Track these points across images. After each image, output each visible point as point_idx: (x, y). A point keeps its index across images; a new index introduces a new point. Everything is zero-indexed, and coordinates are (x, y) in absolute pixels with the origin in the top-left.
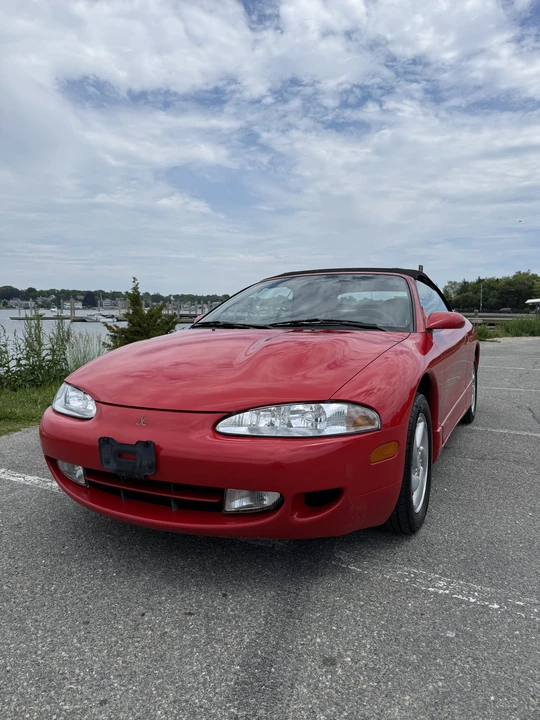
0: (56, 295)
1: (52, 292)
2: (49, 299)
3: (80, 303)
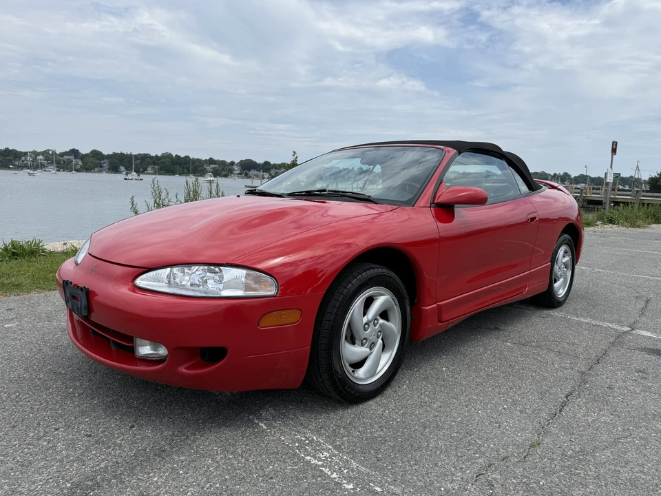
0: (285, 168)
1: (283, 165)
2: (280, 172)
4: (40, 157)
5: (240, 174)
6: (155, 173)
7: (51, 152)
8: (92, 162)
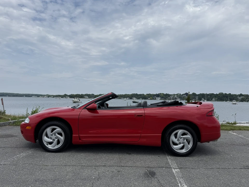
4: (176, 96)
6: (216, 101)
8: (192, 97)
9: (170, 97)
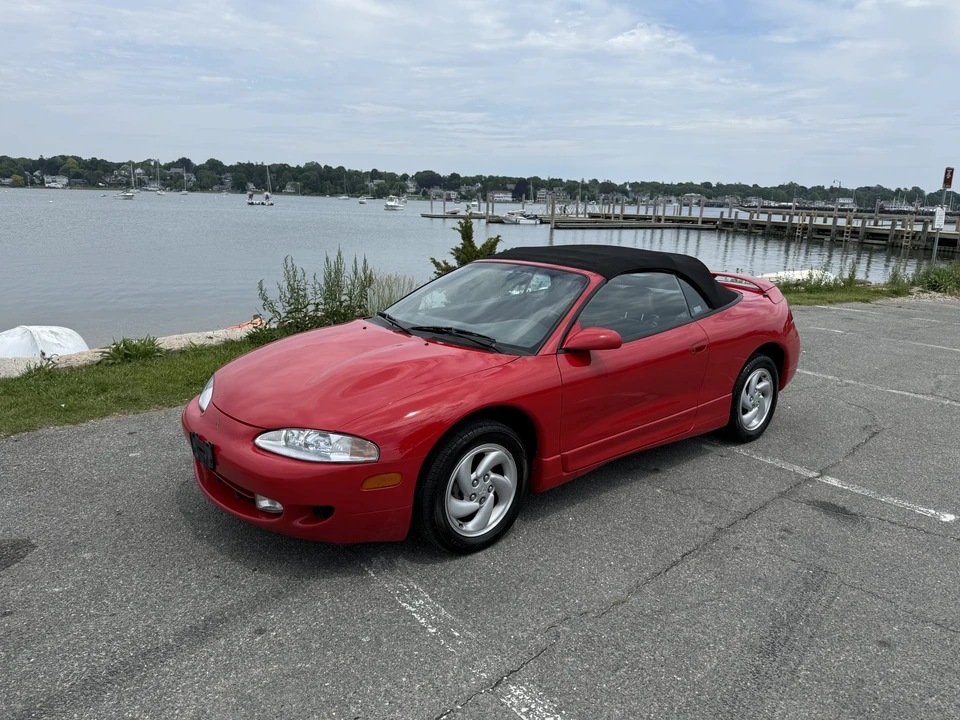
0: (482, 183)
1: (479, 179)
2: (474, 189)
3: (510, 195)
4: (139, 171)
5: (416, 193)
6: (296, 193)
7: (152, 163)
8: (208, 177)
9: (112, 174)
